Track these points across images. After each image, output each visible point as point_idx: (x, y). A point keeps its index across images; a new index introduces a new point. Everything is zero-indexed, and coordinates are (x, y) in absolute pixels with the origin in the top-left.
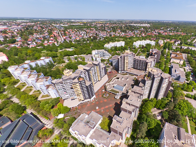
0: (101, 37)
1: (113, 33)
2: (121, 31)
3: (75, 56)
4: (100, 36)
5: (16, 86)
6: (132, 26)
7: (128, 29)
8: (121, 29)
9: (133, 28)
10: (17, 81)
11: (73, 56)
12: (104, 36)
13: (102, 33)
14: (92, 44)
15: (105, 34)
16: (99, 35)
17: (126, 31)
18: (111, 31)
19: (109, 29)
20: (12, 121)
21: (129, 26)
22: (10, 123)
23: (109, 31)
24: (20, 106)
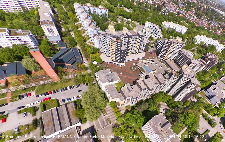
0: (167, 11)
1: (183, 12)
2: (195, 14)
3: (128, 19)
4: (167, 9)
5: (76, 24)
6: (216, 12)
7: (206, 14)
8: (197, 11)
9: (215, 16)
10: (77, 20)
11: (127, 19)
12: (171, 10)
13: (172, 5)
14: (151, 14)
15: (173, 9)
16: (166, 7)
17: (201, 16)
18: (182, 8)
19: (184, 4)
20: (67, 48)
21: (213, 10)
22: (65, 48)
23: (181, 5)
24: (74, 40)
